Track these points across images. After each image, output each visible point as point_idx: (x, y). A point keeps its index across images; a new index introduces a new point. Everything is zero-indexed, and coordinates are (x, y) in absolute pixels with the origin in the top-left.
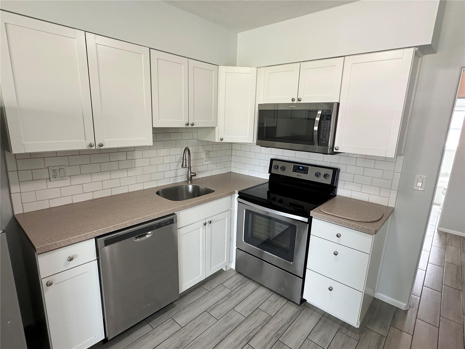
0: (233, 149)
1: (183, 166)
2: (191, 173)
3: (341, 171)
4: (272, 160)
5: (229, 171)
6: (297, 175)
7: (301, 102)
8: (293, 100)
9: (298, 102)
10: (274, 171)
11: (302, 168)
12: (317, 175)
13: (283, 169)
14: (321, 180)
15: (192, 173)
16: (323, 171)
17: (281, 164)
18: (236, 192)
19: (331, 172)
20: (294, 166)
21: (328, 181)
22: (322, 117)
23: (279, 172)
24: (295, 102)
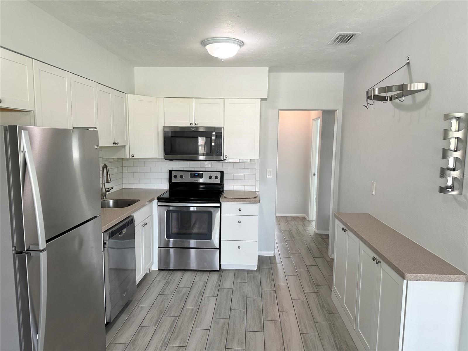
0: (123, 166)
1: (108, 181)
2: (105, 189)
3: (224, 173)
4: (170, 172)
5: (122, 188)
6: (195, 180)
7: (197, 126)
8: (191, 124)
9: (195, 126)
10: (173, 180)
11: (197, 174)
12: (210, 177)
13: (181, 177)
14: (213, 181)
15: (107, 189)
16: (214, 175)
17: (179, 174)
18: (155, 198)
19: (219, 175)
20: (191, 174)
21: (218, 181)
22: (216, 136)
23: (178, 180)
24: (193, 126)
